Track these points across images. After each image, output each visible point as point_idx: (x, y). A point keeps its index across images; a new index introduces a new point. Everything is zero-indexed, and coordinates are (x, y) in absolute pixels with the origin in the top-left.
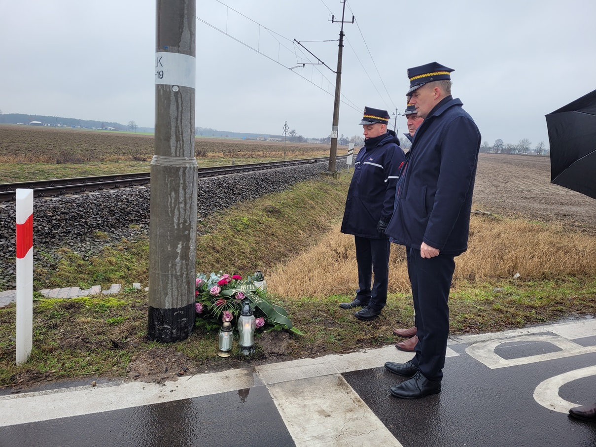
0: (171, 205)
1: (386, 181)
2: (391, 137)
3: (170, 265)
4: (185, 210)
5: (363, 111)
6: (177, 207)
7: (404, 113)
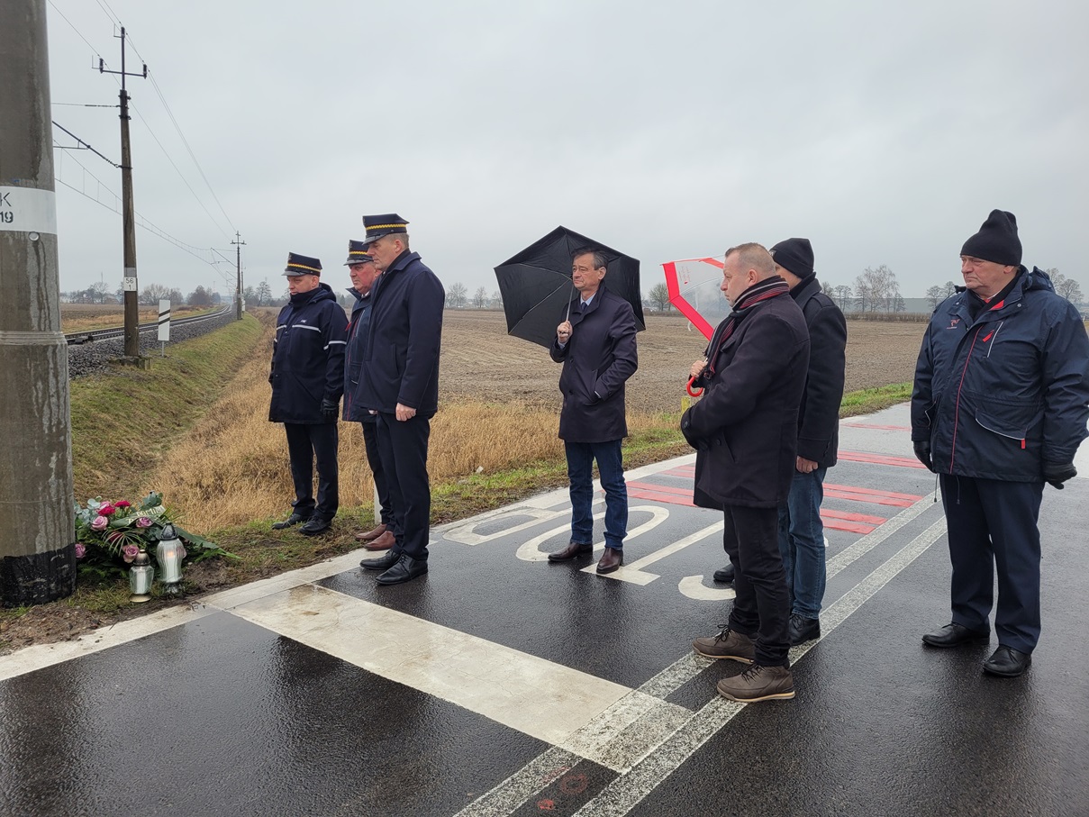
0: (37, 401)
1: (326, 348)
2: (325, 293)
3: (40, 489)
4: (59, 406)
5: (287, 258)
6: (46, 402)
7: (346, 262)
